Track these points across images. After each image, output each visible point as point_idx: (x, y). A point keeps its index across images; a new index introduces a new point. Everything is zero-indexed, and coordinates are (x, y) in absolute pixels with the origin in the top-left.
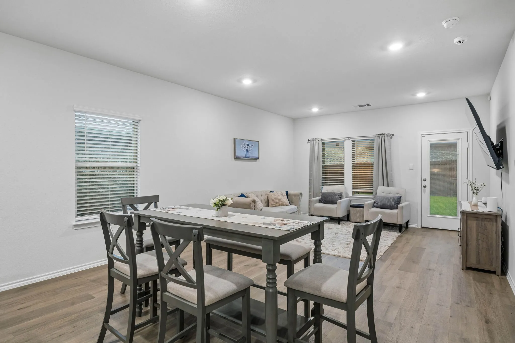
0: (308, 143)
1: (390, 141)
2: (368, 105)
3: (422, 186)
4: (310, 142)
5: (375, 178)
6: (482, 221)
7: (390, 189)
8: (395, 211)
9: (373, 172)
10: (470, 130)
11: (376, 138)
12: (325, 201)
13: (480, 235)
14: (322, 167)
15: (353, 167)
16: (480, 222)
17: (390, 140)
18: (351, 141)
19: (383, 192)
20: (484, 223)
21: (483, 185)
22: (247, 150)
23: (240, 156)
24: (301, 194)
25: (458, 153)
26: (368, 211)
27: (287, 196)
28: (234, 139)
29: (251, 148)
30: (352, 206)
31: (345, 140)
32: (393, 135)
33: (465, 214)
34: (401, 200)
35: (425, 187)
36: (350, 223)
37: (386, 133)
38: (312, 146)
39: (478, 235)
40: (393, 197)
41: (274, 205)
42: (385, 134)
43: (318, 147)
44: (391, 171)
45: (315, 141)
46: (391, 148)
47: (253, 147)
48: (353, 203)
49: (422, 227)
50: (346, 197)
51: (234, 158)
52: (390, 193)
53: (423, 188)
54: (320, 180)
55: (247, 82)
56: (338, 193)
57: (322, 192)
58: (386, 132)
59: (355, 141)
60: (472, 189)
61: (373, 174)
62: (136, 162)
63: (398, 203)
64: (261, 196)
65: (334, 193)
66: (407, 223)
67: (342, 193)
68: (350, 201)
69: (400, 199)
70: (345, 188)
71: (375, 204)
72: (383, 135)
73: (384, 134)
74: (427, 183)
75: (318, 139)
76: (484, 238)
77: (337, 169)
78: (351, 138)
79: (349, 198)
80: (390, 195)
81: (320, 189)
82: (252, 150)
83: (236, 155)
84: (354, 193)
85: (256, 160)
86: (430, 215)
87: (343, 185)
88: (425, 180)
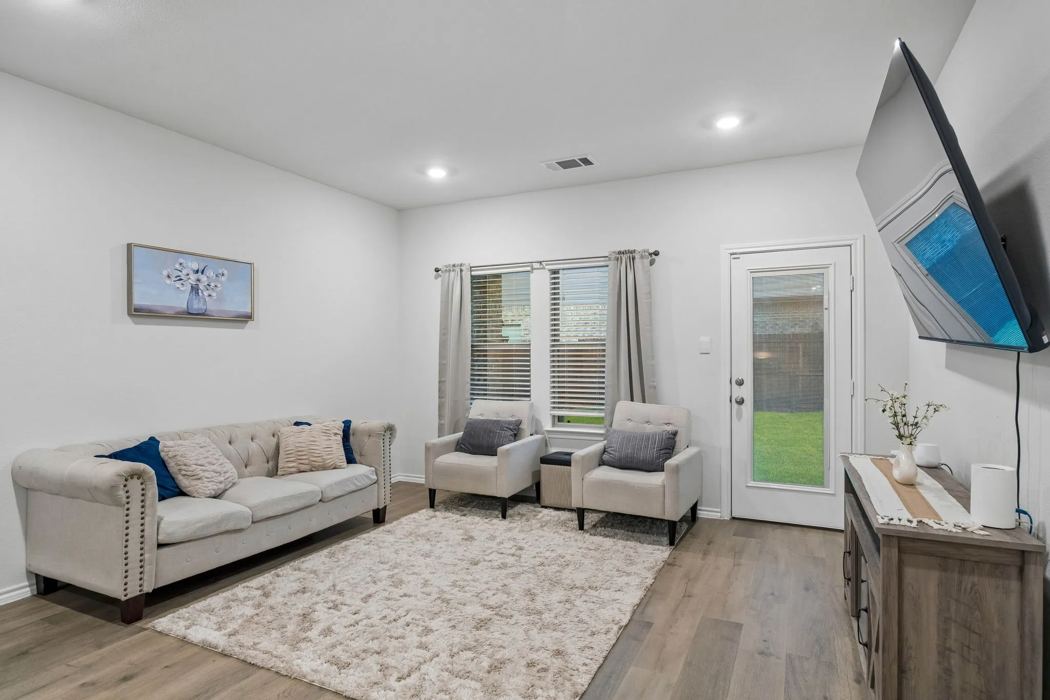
0: (436, 278)
1: (649, 271)
2: (586, 162)
3: (733, 400)
4: (440, 276)
5: (609, 378)
6: (961, 573)
7: (648, 409)
8: (656, 479)
9: (604, 361)
10: (858, 241)
11: (611, 264)
12: (473, 446)
13: (953, 632)
14: (472, 346)
15: (553, 346)
16: (956, 576)
17: (648, 269)
18: (548, 273)
19: (629, 420)
20: (969, 580)
21: (931, 409)
22: (195, 289)
23: (159, 309)
24: (390, 429)
25: (827, 307)
26: (581, 480)
27: (344, 437)
28: (129, 247)
29: (217, 281)
30: (545, 460)
31: (533, 269)
32: (655, 255)
33: (895, 541)
34: (675, 442)
35: (741, 402)
36: (540, 509)
37: (639, 248)
38: (446, 284)
39: (944, 633)
40: (654, 435)
41: (293, 470)
42: (634, 251)
43: (462, 290)
44: (653, 357)
45: (452, 273)
46: (651, 293)
47: (223, 279)
48: (553, 448)
49: (734, 518)
50: (533, 431)
51: (128, 314)
52: (648, 423)
53: (735, 405)
54: (467, 383)
56: (510, 423)
57: (469, 417)
58: (639, 244)
59: (561, 271)
60: (897, 425)
63: (668, 451)
64: (252, 439)
65: (496, 423)
66: (694, 509)
67: (519, 423)
68: (545, 443)
69: (674, 439)
70: (532, 405)
71: (606, 457)
72: (631, 255)
73: (631, 253)
74: (746, 392)
75: (461, 266)
76: (972, 647)
77: (512, 351)
78: (547, 265)
79: (542, 434)
80: (649, 429)
81: (465, 410)
82: (218, 289)
83: (136, 303)
84: (556, 420)
85: (248, 321)
86: (752, 484)
87: (529, 396)
88: (740, 383)
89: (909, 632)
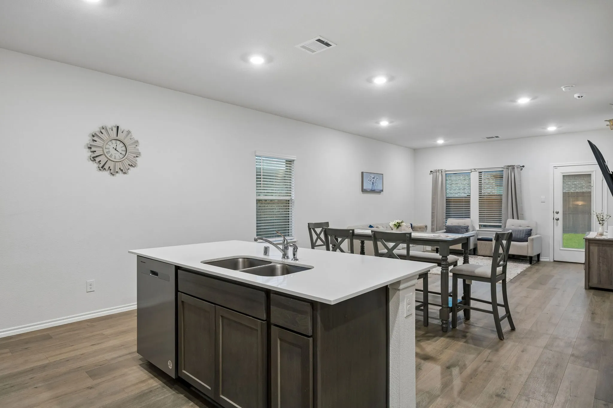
0: (430, 174)
1: (520, 172)
2: (497, 137)
3: (555, 219)
4: (432, 174)
5: (503, 211)
6: (603, 246)
7: (520, 222)
8: (525, 243)
9: (502, 205)
11: (505, 170)
13: (601, 259)
14: (445, 199)
15: (479, 199)
16: (601, 247)
18: (478, 173)
19: (513, 225)
20: (604, 248)
22: (373, 183)
23: (367, 190)
24: (426, 226)
25: (592, 185)
27: (412, 228)
28: (362, 173)
29: (377, 180)
30: (479, 239)
31: (472, 171)
32: (523, 167)
33: (588, 241)
34: (531, 233)
35: (558, 220)
36: (477, 256)
38: (435, 177)
39: (599, 259)
40: (523, 230)
42: (514, 166)
43: (441, 179)
44: (522, 203)
45: (438, 173)
46: (521, 180)
48: (480, 236)
49: (555, 261)
50: (473, 230)
51: (362, 191)
52: (520, 226)
53: (555, 221)
54: (444, 213)
55: (384, 123)
56: (465, 226)
57: (447, 225)
58: (516, 163)
59: (482, 172)
60: (599, 220)
61: (502, 207)
62: (290, 196)
63: (529, 235)
65: (460, 226)
66: (538, 256)
67: (468, 227)
68: (478, 234)
69: (531, 231)
70: (472, 221)
72: (513, 167)
73: (513, 166)
74: (560, 216)
75: (442, 170)
76: (605, 261)
77: (463, 201)
78: (477, 170)
79: (476, 231)
80: (521, 228)
81: (444, 223)
82: (377, 183)
83: (364, 188)
84: (481, 226)
85: (381, 192)
86: (562, 249)
87: (469, 218)
88: (557, 213)
89: (591, 260)
